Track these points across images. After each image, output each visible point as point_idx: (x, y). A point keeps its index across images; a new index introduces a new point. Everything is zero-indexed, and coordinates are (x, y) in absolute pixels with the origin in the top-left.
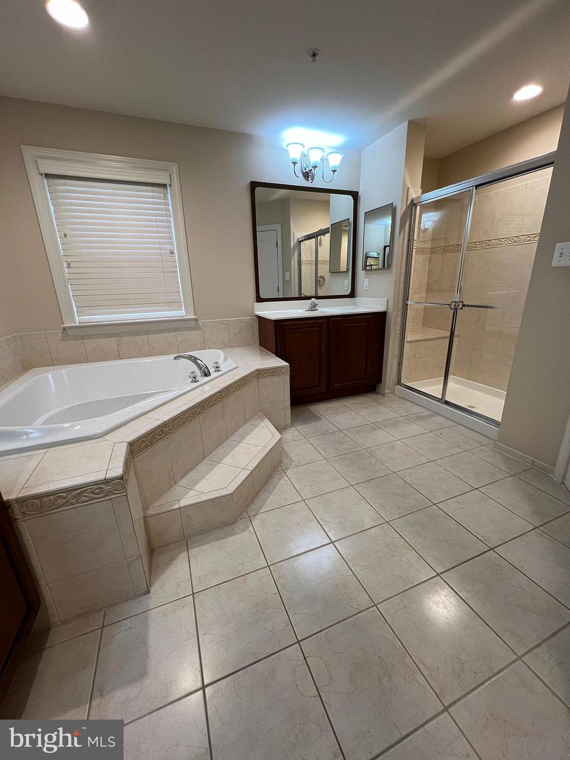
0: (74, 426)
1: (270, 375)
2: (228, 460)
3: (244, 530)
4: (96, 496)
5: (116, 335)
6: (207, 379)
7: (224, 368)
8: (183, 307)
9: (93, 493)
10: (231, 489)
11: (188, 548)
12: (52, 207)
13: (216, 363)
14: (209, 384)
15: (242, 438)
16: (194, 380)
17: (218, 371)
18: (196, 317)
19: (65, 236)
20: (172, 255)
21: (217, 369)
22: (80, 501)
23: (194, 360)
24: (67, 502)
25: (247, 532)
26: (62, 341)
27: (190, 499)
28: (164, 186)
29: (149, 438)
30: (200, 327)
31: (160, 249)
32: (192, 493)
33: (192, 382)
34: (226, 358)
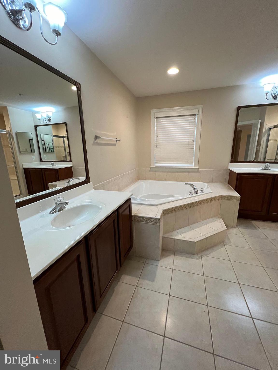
0: (148, 200)
1: (229, 199)
2: (197, 229)
3: (198, 259)
4: (152, 222)
5: (166, 172)
6: (196, 195)
7: (205, 191)
8: (194, 163)
9: (151, 221)
10: (195, 240)
11: (174, 254)
12: (156, 128)
13: (202, 189)
14: (197, 197)
15: (207, 223)
16: (191, 194)
17: (202, 192)
18: (198, 168)
19: (157, 137)
20: (193, 142)
21: (202, 191)
22: (147, 222)
23: (192, 186)
24: (144, 221)
25: (199, 260)
26: (149, 172)
27: (179, 237)
28: (195, 115)
29: (170, 210)
30: (199, 172)
31: (189, 140)
32: (180, 236)
33: (190, 195)
34: (208, 187)
